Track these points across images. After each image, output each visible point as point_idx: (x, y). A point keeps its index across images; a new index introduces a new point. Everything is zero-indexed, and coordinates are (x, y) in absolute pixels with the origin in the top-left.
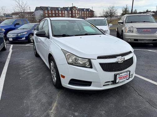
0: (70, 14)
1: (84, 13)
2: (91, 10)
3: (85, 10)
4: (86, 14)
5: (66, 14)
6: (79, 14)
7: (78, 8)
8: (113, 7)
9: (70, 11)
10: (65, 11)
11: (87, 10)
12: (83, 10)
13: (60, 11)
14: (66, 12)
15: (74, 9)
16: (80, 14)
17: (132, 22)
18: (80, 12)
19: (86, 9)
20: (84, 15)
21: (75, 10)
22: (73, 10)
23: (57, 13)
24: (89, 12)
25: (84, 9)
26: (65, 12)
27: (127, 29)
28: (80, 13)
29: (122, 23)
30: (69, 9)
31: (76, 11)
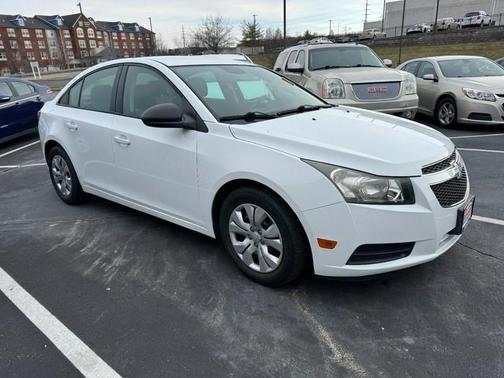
0: (69, 43)
1: (119, 37)
2: (142, 28)
3: (121, 29)
4: (128, 41)
5: (50, 42)
6: (102, 40)
7: (96, 20)
8: (218, 21)
9: (67, 32)
10: (43, 30)
11: (130, 27)
12: (112, 27)
13: (25, 31)
14: (49, 33)
15: (81, 23)
16: (107, 42)
17: (327, 68)
18: (105, 33)
19: (126, 25)
20: (121, 46)
21: (85, 29)
22: (78, 26)
23: (12, 39)
24: (136, 34)
25: (117, 23)
26: (44, 34)
27: (328, 87)
28: (107, 38)
29: (301, 71)
30: (60, 23)
31: (90, 30)
